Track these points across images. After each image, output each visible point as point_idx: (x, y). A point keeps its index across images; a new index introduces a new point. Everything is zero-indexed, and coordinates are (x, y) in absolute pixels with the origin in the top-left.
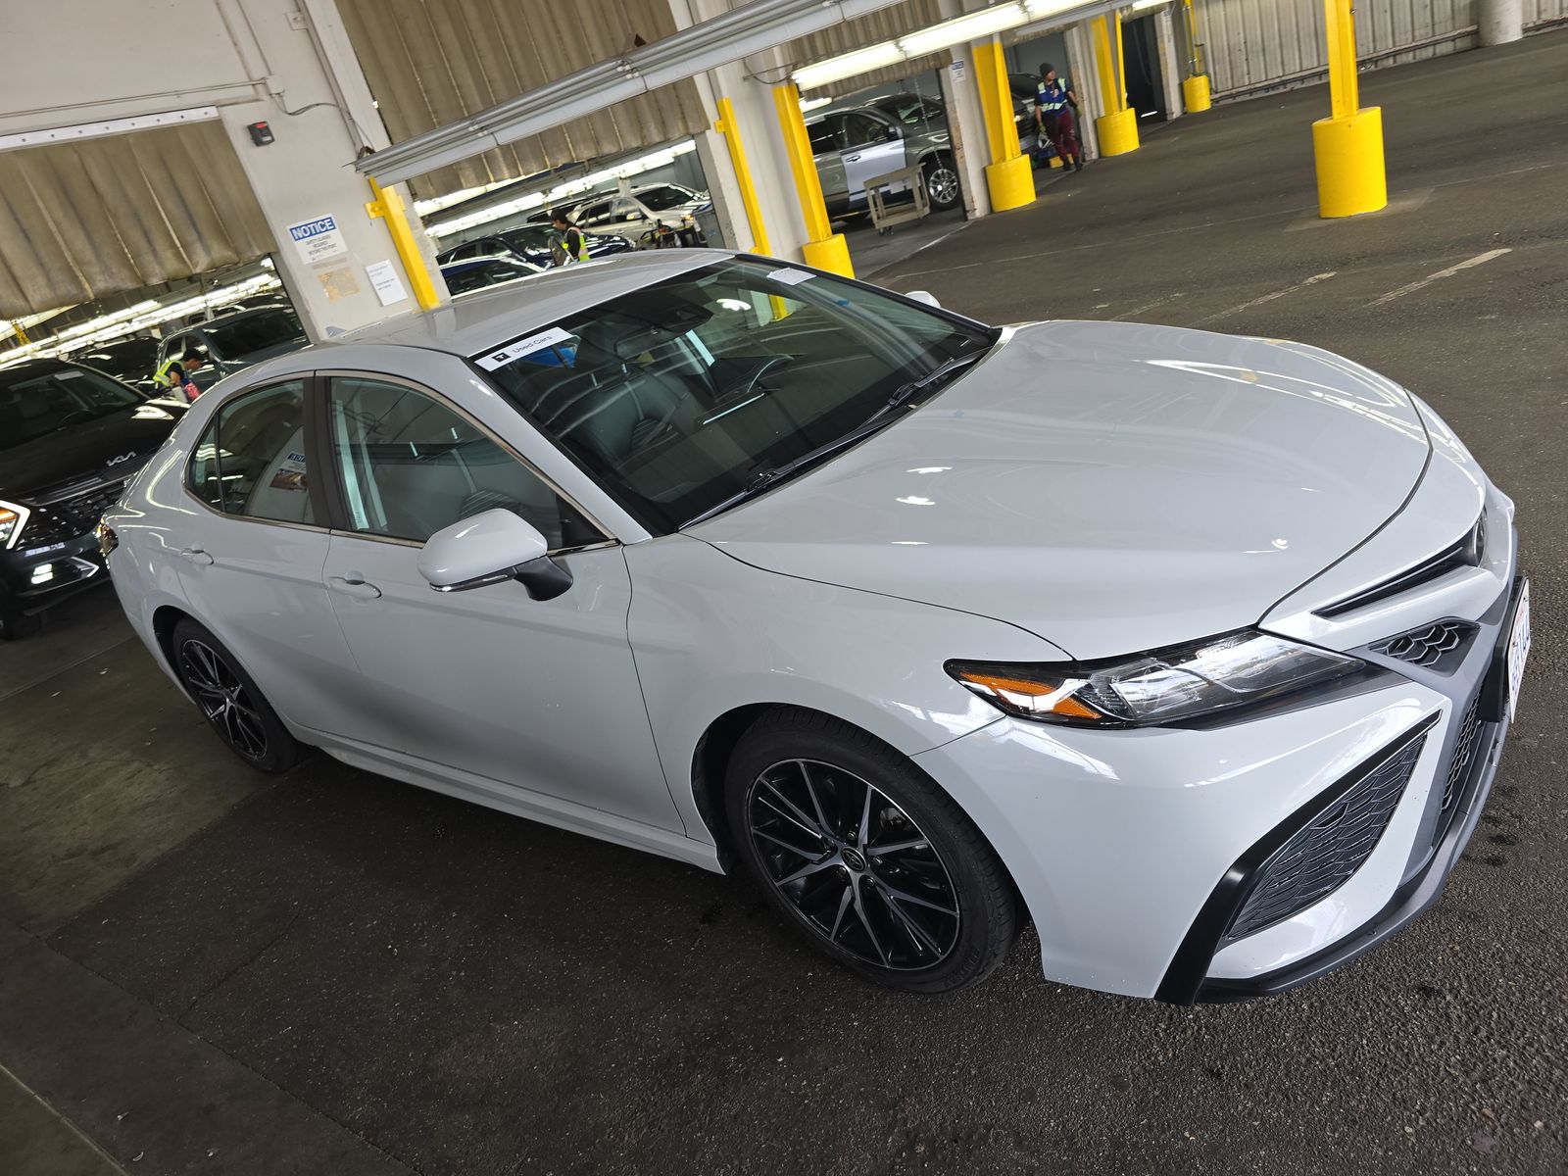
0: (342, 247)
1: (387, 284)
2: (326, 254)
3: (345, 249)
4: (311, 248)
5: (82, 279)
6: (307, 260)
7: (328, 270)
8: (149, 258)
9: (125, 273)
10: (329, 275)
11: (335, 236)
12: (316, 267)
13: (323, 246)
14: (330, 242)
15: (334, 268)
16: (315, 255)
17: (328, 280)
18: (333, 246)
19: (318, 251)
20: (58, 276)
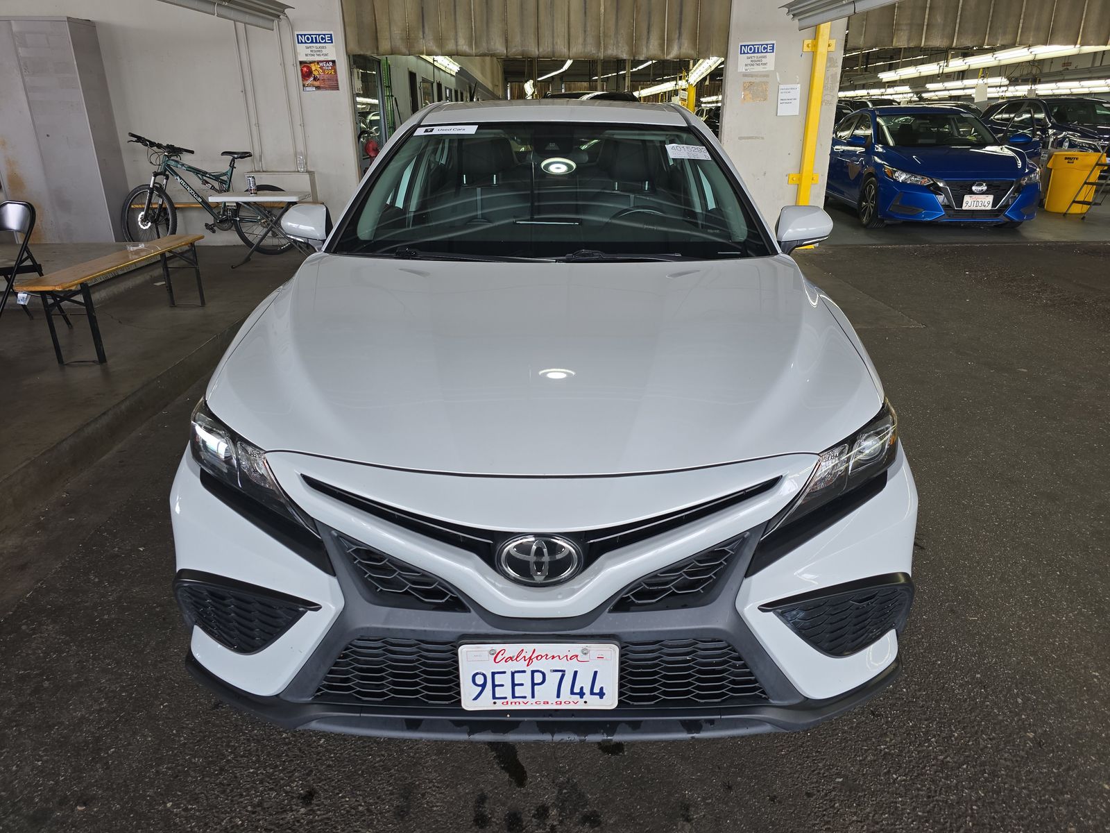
0: (771, 67)
1: (788, 101)
2: (757, 69)
3: (773, 69)
4: (749, 61)
5: (602, 45)
6: (742, 69)
7: (752, 80)
8: (644, 42)
9: (626, 48)
10: (751, 84)
11: (770, 58)
12: (745, 75)
13: (759, 62)
14: (764, 61)
15: (757, 80)
16: (749, 67)
17: (749, 87)
18: (765, 64)
19: (753, 65)
20: (590, 40)
